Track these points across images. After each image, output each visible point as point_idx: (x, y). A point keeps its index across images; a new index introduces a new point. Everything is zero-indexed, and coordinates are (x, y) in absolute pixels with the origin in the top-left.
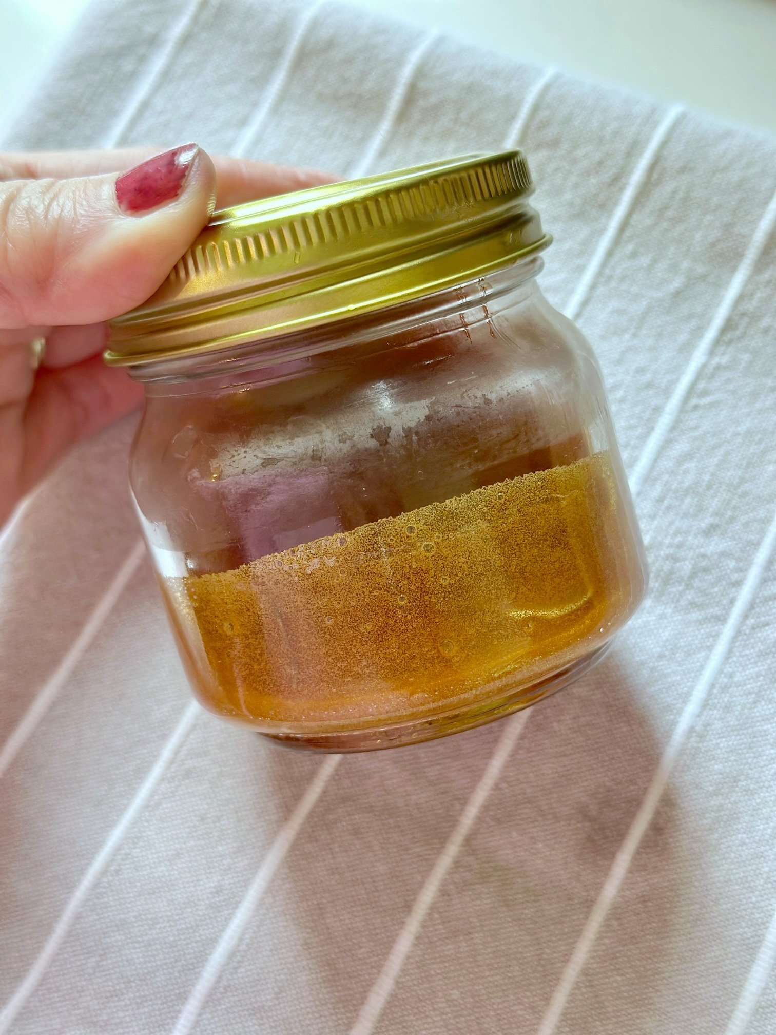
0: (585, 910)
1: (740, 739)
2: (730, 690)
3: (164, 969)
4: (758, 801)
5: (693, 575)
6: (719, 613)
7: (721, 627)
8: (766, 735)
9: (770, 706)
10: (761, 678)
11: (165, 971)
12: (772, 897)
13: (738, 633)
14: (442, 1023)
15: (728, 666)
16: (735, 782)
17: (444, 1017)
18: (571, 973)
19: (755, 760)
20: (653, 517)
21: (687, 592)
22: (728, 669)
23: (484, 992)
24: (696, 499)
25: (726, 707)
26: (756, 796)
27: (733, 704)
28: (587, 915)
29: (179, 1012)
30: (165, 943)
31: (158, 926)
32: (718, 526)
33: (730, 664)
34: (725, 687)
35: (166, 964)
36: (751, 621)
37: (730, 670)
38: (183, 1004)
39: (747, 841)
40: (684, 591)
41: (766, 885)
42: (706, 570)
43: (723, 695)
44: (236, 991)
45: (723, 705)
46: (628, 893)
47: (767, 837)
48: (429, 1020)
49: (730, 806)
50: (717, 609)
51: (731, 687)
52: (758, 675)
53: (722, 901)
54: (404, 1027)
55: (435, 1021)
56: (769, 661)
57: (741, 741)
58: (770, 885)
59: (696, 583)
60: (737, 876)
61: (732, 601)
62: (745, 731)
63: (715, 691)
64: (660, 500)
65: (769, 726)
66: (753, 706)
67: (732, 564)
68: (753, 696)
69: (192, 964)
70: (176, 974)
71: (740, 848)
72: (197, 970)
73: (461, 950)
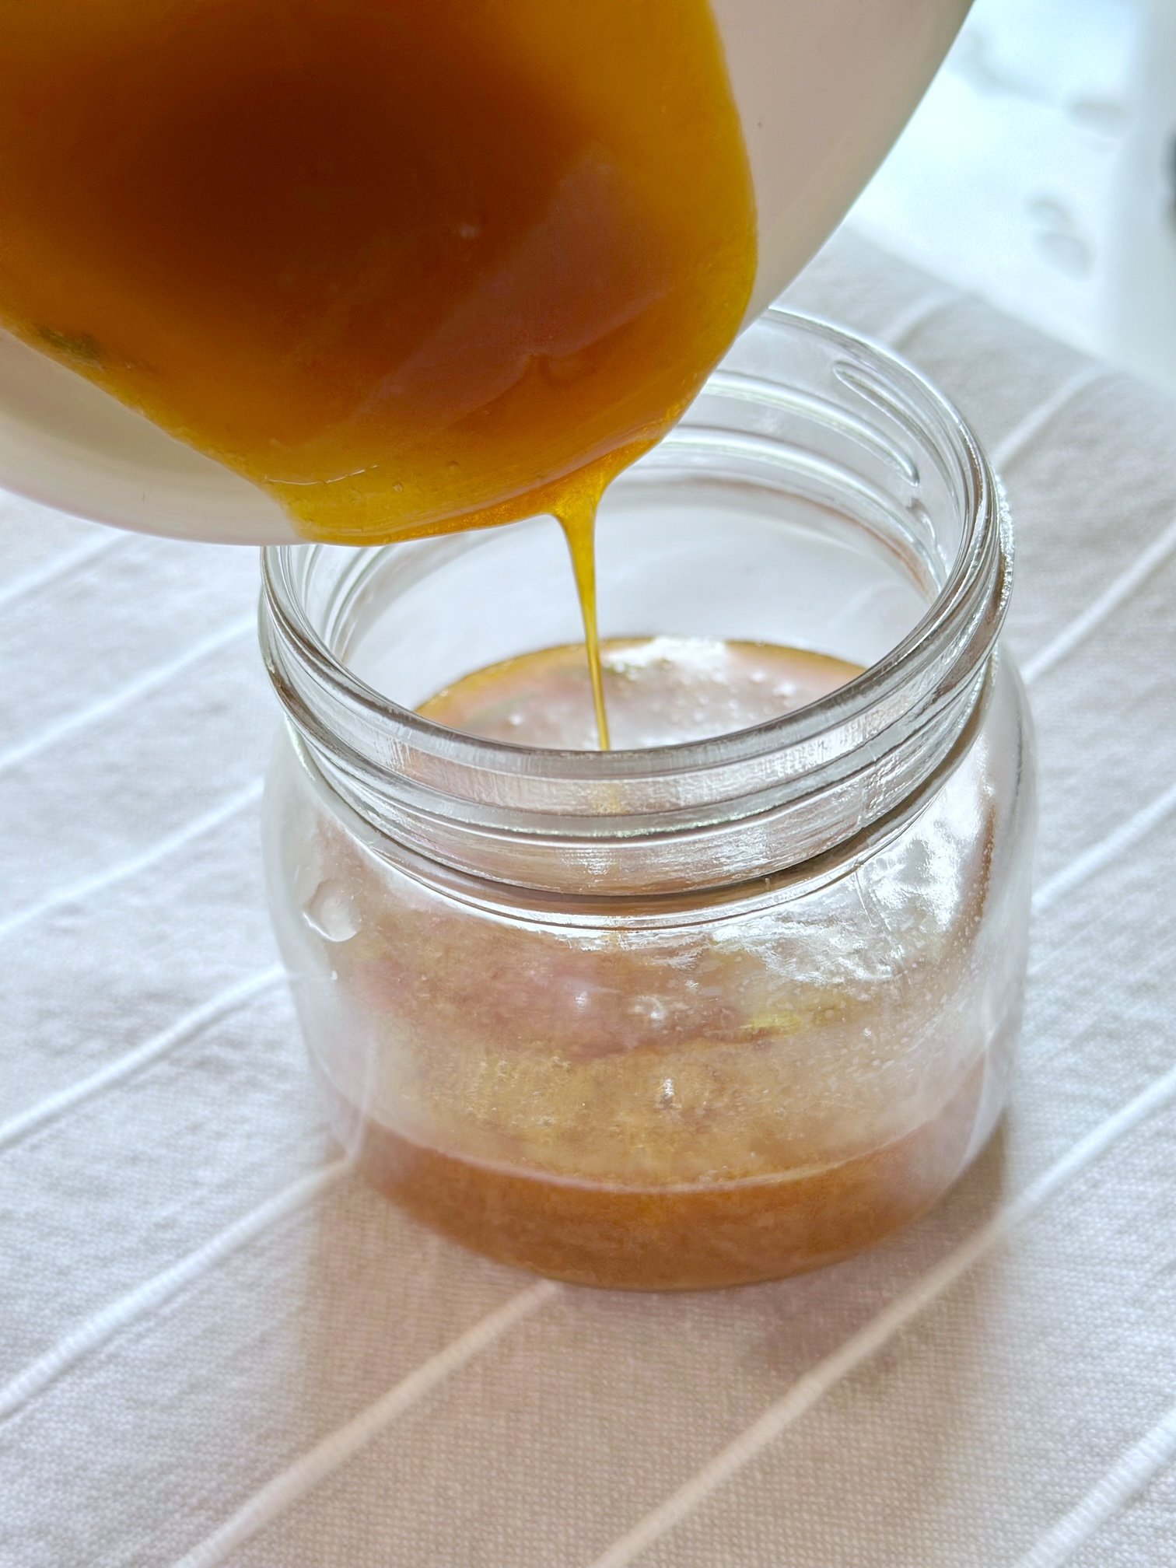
0: (717, 1440)
1: (1075, 1277)
2: (1087, 1205)
3: (33, 1299)
4: (1072, 1373)
5: (1089, 1035)
6: (1110, 1096)
7: (1106, 1115)
8: (1122, 1284)
9: (1144, 1246)
10: (1145, 1203)
11: (34, 1303)
12: (1037, 1524)
13: (1130, 1131)
14: (415, 1525)
15: (1096, 1170)
16: (1042, 1333)
17: (423, 1517)
18: (655, 1526)
19: (1090, 1313)
20: (1055, 945)
21: (1070, 1054)
22: (1095, 1174)
23: (502, 1502)
24: (1134, 943)
25: (1069, 1225)
26: (1071, 1365)
27: (1082, 1225)
28: (717, 1450)
29: (25, 1366)
30: (54, 1265)
31: (54, 1239)
32: (1154, 987)
33: (1102, 1167)
34: (1080, 1198)
35: (38, 1293)
36: (1158, 1123)
37: (1097, 1176)
38: (37, 1356)
39: (1028, 1425)
40: (1066, 1050)
41: (1032, 1502)
42: (1112, 1036)
43: (1071, 1208)
44: (124, 1366)
45: (1066, 1221)
46: (799, 1439)
47: (1065, 1430)
48: (397, 1513)
49: (1020, 1365)
50: (1109, 1090)
51: (1089, 1200)
52: (1140, 1197)
53: (950, 1501)
54: (354, 1510)
55: (403, 1518)
56: (1166, 1185)
57: (1075, 1280)
58: (1040, 1505)
59: (1090, 1047)
60: (991, 1472)
61: (1138, 1090)
62: (1089, 1268)
63: (1061, 1198)
64: (1078, 926)
65: (1132, 1273)
66: (1117, 1236)
67: (1158, 1042)
68: (1122, 1222)
69: (78, 1307)
70: (47, 1312)
71: (1012, 1433)
72: (80, 1317)
73: (495, 1430)
